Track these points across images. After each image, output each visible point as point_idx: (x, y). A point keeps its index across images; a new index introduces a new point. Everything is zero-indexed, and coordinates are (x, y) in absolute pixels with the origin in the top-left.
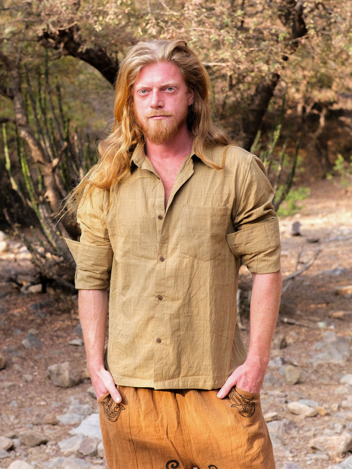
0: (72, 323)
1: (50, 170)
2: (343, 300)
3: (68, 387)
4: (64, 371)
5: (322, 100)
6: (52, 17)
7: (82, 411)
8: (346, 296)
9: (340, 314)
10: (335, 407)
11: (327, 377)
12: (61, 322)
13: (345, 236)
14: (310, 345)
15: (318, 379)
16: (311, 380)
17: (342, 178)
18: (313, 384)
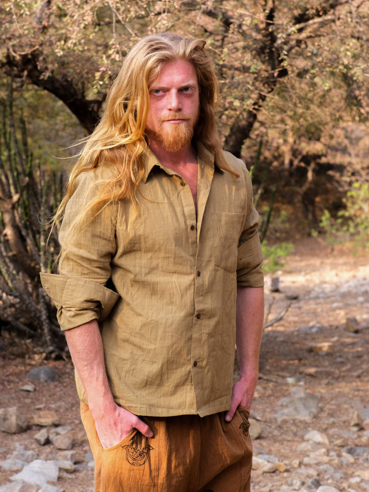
0: (25, 368)
1: (10, 206)
2: (317, 357)
3: (14, 433)
4: (11, 416)
5: (310, 153)
6: (12, 40)
7: (25, 457)
8: (320, 353)
9: (312, 370)
10: (296, 463)
11: (290, 433)
12: (14, 367)
13: (326, 294)
14: (276, 400)
15: (281, 435)
16: (274, 436)
17: (328, 235)
18: (275, 440)
